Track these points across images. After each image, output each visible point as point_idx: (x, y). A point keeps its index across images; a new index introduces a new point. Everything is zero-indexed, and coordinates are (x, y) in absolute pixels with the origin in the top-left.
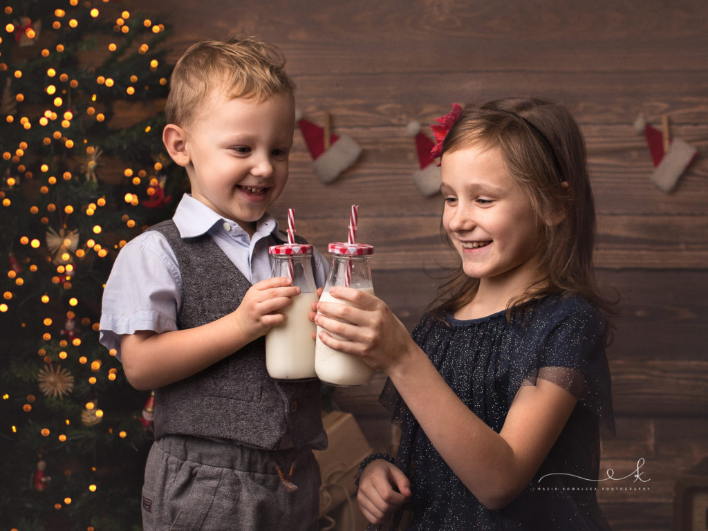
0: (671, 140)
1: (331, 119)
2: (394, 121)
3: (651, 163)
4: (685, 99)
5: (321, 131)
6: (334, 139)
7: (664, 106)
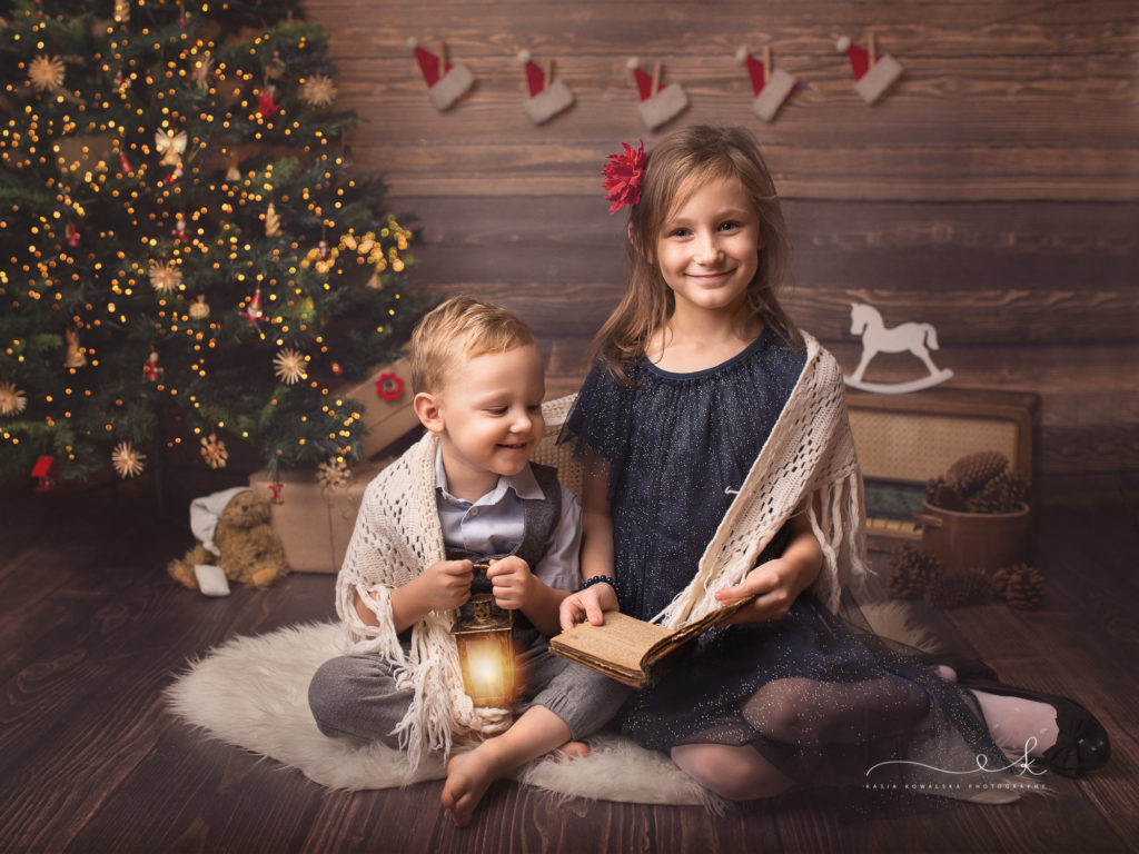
0: (772, 68)
1: (446, 49)
2: (507, 51)
3: (752, 93)
4: (788, 30)
5: (436, 60)
6: (448, 67)
7: (765, 37)
